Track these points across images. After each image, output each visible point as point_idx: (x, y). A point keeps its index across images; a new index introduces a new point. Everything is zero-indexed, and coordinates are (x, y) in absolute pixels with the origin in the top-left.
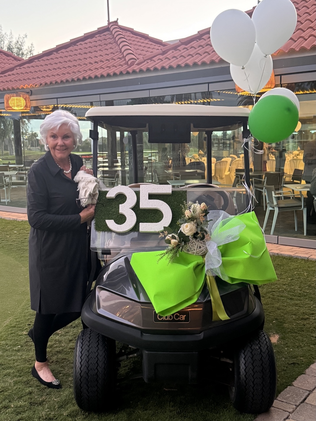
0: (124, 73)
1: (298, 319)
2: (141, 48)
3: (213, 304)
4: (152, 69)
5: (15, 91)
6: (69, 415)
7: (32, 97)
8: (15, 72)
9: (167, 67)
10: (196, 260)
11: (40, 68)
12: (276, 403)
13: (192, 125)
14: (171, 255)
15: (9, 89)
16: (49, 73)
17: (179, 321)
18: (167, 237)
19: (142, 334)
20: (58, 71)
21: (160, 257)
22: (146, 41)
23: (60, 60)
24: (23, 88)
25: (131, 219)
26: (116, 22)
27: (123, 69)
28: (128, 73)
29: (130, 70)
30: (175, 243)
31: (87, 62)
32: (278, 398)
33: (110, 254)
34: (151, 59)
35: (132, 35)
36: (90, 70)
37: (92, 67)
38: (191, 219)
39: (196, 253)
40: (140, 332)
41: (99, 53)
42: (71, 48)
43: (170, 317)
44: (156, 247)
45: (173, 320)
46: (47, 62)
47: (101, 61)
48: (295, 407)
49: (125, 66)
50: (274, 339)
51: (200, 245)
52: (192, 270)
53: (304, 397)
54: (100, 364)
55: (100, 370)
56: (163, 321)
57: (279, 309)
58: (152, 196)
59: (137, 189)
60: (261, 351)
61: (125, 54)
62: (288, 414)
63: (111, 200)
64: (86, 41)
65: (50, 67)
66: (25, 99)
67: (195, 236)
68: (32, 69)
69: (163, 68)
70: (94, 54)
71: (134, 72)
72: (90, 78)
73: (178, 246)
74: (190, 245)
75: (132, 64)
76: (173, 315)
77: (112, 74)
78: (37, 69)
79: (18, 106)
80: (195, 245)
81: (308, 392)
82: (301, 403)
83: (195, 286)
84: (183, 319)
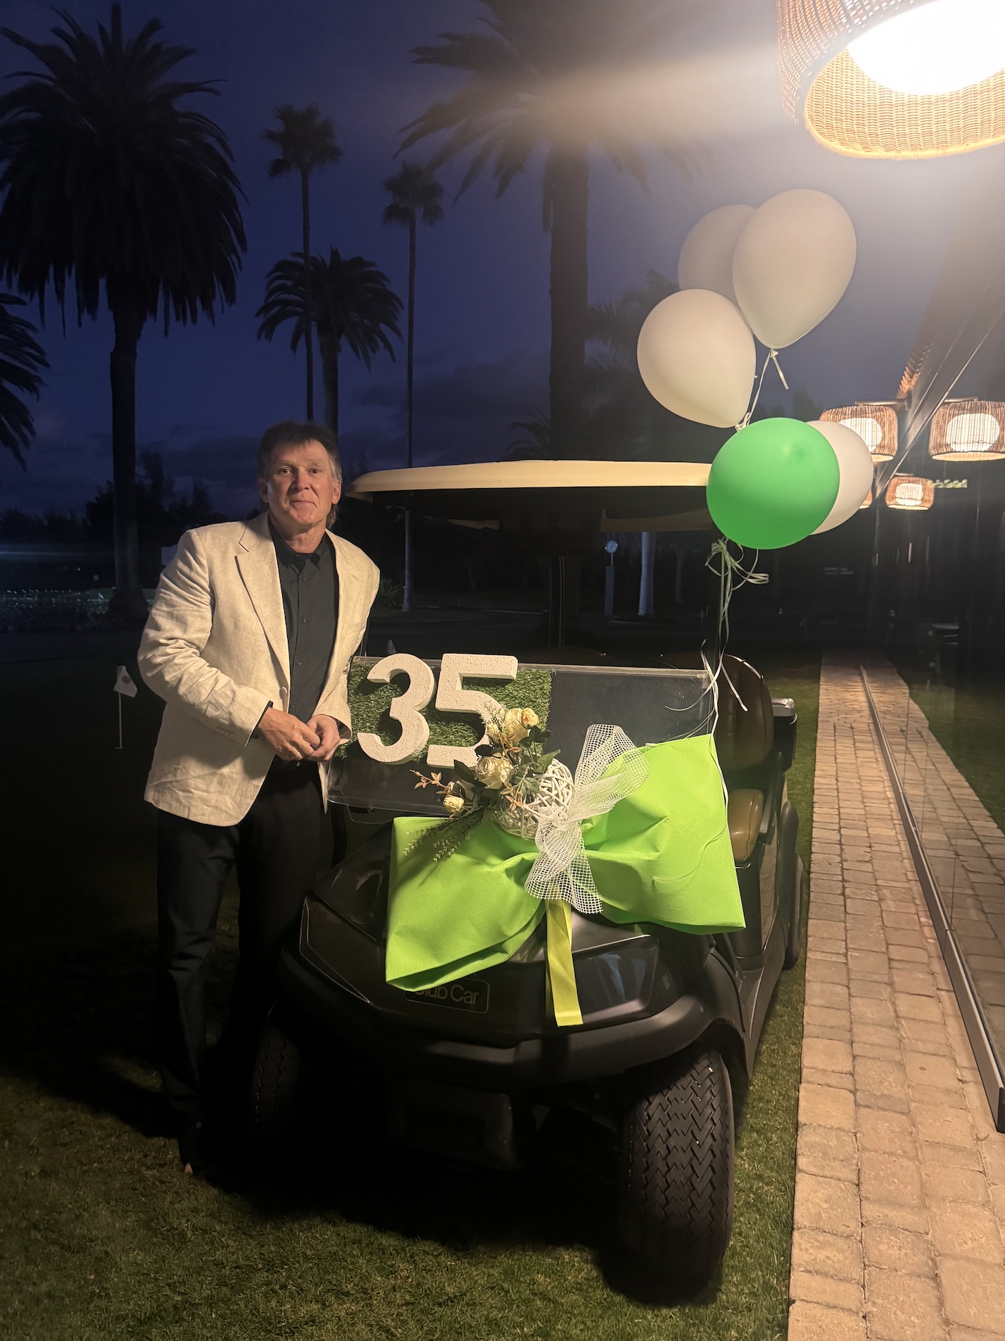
13: (604, 512)
17: (462, 1005)
38: (500, 747)
43: (442, 993)
45: (449, 1001)
52: (505, 874)
56: (424, 998)
59: (435, 663)
63: (378, 685)
76: (447, 986)
84: (473, 1002)
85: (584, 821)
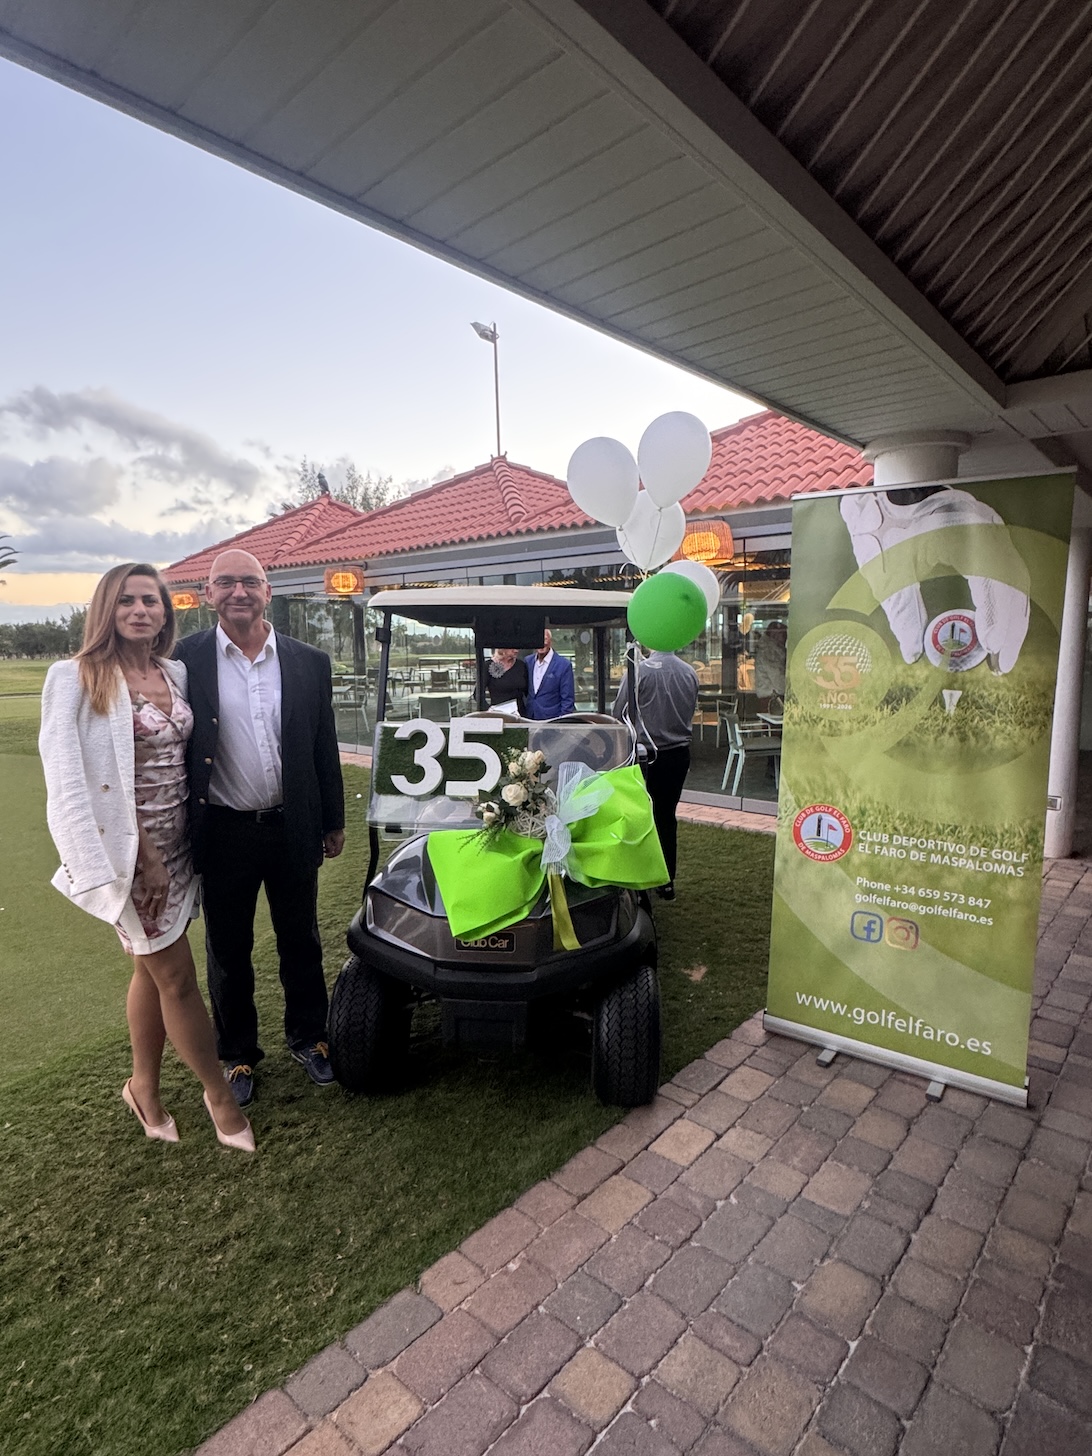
0: (504, 534)
1: (745, 941)
2: (538, 496)
3: (555, 923)
4: (546, 528)
5: (343, 563)
6: (322, 1097)
7: (366, 573)
8: (347, 533)
9: (568, 525)
10: (529, 846)
11: (384, 529)
12: (664, 1090)
13: (547, 619)
14: (485, 838)
15: (333, 561)
16: (394, 535)
17: (497, 949)
18: (480, 809)
19: (435, 969)
20: (410, 533)
21: (465, 840)
22: (550, 486)
23: (415, 515)
24: (354, 559)
25: (434, 773)
26: (504, 457)
27: (501, 528)
28: (509, 534)
29: (512, 530)
30: (489, 819)
31: (450, 517)
32: (674, 1080)
33: (400, 831)
34: (545, 513)
35: (527, 476)
36: (454, 530)
37: (457, 525)
38: (520, 778)
39: (532, 835)
40: (432, 965)
41: (473, 504)
42: (433, 497)
43: (483, 943)
44: (464, 822)
45: (488, 948)
46: (395, 519)
47: (473, 516)
48: (697, 1097)
49: (507, 524)
50: (697, 975)
51: (537, 821)
52: (519, 863)
53: (718, 1080)
54: (370, 1015)
55: (369, 1025)
56: (469, 948)
57: (717, 922)
58: (469, 737)
59: (445, 725)
60: (637, 1002)
61: (508, 505)
62: (683, 1108)
63: (402, 742)
64: (456, 487)
65: (398, 526)
66: (355, 574)
67: (525, 804)
68: (372, 530)
69: (563, 527)
70: (466, 505)
71: (518, 533)
72: (453, 543)
73: (494, 823)
74: (519, 821)
75: (517, 520)
76: (487, 938)
77: (485, 536)
78: (379, 529)
79: (344, 587)
80: (525, 820)
81: (726, 1071)
82: (711, 1090)
83: (526, 889)
84: (505, 946)
85: (568, 825)
